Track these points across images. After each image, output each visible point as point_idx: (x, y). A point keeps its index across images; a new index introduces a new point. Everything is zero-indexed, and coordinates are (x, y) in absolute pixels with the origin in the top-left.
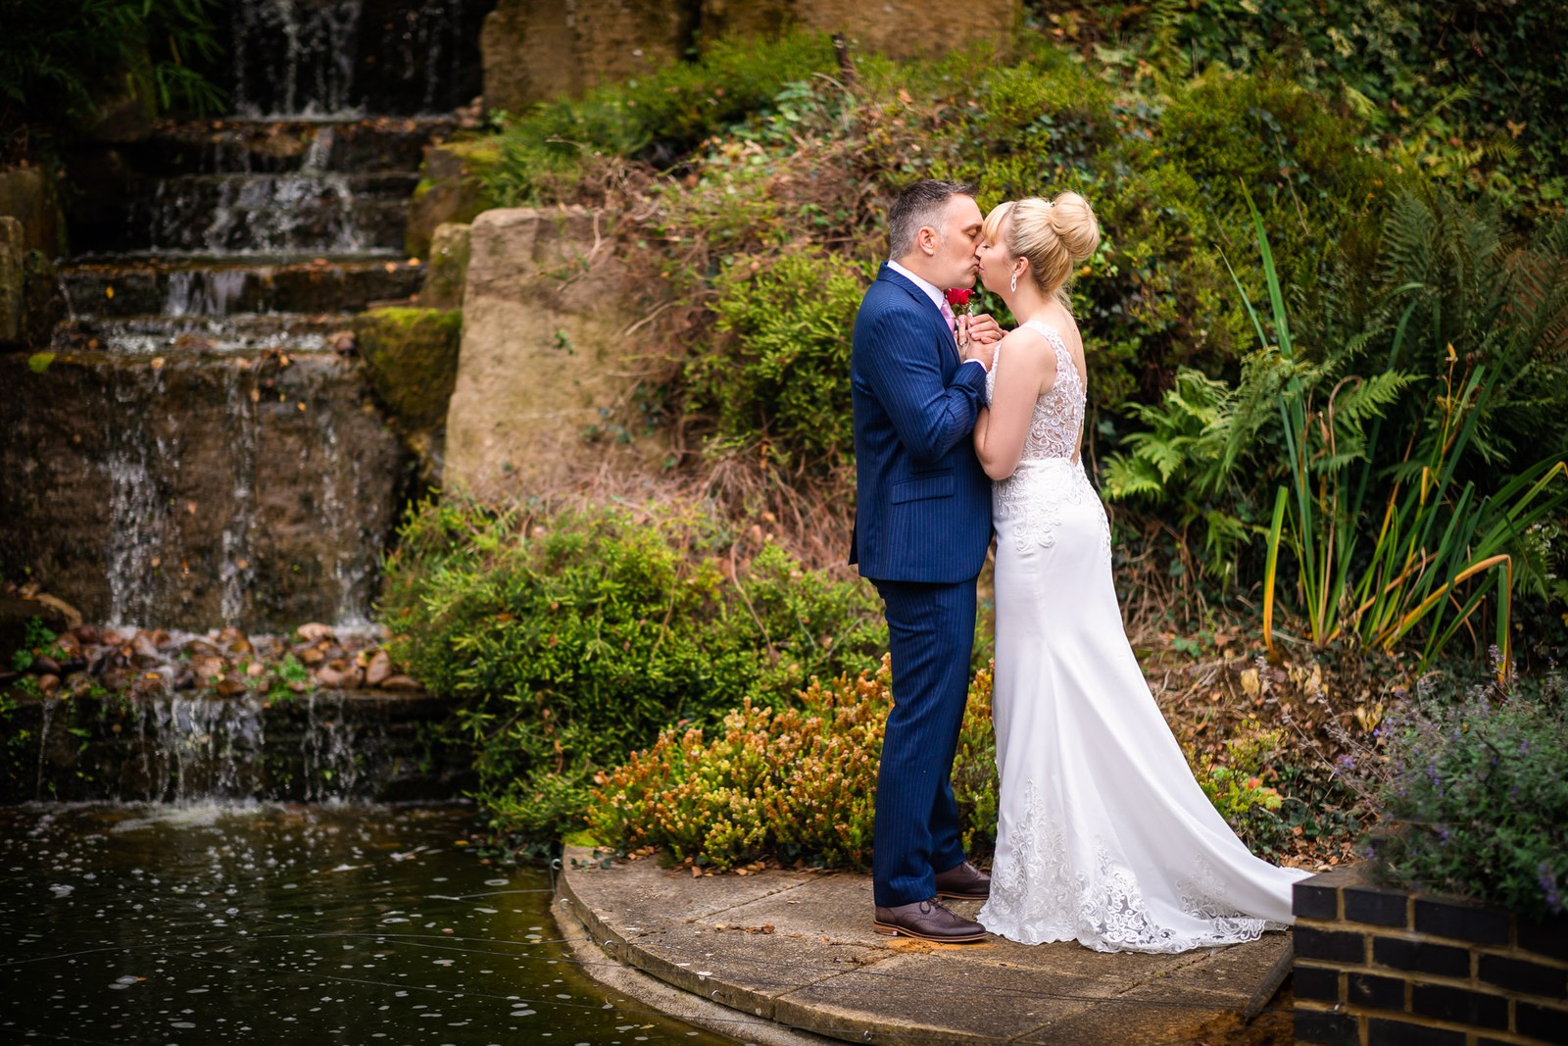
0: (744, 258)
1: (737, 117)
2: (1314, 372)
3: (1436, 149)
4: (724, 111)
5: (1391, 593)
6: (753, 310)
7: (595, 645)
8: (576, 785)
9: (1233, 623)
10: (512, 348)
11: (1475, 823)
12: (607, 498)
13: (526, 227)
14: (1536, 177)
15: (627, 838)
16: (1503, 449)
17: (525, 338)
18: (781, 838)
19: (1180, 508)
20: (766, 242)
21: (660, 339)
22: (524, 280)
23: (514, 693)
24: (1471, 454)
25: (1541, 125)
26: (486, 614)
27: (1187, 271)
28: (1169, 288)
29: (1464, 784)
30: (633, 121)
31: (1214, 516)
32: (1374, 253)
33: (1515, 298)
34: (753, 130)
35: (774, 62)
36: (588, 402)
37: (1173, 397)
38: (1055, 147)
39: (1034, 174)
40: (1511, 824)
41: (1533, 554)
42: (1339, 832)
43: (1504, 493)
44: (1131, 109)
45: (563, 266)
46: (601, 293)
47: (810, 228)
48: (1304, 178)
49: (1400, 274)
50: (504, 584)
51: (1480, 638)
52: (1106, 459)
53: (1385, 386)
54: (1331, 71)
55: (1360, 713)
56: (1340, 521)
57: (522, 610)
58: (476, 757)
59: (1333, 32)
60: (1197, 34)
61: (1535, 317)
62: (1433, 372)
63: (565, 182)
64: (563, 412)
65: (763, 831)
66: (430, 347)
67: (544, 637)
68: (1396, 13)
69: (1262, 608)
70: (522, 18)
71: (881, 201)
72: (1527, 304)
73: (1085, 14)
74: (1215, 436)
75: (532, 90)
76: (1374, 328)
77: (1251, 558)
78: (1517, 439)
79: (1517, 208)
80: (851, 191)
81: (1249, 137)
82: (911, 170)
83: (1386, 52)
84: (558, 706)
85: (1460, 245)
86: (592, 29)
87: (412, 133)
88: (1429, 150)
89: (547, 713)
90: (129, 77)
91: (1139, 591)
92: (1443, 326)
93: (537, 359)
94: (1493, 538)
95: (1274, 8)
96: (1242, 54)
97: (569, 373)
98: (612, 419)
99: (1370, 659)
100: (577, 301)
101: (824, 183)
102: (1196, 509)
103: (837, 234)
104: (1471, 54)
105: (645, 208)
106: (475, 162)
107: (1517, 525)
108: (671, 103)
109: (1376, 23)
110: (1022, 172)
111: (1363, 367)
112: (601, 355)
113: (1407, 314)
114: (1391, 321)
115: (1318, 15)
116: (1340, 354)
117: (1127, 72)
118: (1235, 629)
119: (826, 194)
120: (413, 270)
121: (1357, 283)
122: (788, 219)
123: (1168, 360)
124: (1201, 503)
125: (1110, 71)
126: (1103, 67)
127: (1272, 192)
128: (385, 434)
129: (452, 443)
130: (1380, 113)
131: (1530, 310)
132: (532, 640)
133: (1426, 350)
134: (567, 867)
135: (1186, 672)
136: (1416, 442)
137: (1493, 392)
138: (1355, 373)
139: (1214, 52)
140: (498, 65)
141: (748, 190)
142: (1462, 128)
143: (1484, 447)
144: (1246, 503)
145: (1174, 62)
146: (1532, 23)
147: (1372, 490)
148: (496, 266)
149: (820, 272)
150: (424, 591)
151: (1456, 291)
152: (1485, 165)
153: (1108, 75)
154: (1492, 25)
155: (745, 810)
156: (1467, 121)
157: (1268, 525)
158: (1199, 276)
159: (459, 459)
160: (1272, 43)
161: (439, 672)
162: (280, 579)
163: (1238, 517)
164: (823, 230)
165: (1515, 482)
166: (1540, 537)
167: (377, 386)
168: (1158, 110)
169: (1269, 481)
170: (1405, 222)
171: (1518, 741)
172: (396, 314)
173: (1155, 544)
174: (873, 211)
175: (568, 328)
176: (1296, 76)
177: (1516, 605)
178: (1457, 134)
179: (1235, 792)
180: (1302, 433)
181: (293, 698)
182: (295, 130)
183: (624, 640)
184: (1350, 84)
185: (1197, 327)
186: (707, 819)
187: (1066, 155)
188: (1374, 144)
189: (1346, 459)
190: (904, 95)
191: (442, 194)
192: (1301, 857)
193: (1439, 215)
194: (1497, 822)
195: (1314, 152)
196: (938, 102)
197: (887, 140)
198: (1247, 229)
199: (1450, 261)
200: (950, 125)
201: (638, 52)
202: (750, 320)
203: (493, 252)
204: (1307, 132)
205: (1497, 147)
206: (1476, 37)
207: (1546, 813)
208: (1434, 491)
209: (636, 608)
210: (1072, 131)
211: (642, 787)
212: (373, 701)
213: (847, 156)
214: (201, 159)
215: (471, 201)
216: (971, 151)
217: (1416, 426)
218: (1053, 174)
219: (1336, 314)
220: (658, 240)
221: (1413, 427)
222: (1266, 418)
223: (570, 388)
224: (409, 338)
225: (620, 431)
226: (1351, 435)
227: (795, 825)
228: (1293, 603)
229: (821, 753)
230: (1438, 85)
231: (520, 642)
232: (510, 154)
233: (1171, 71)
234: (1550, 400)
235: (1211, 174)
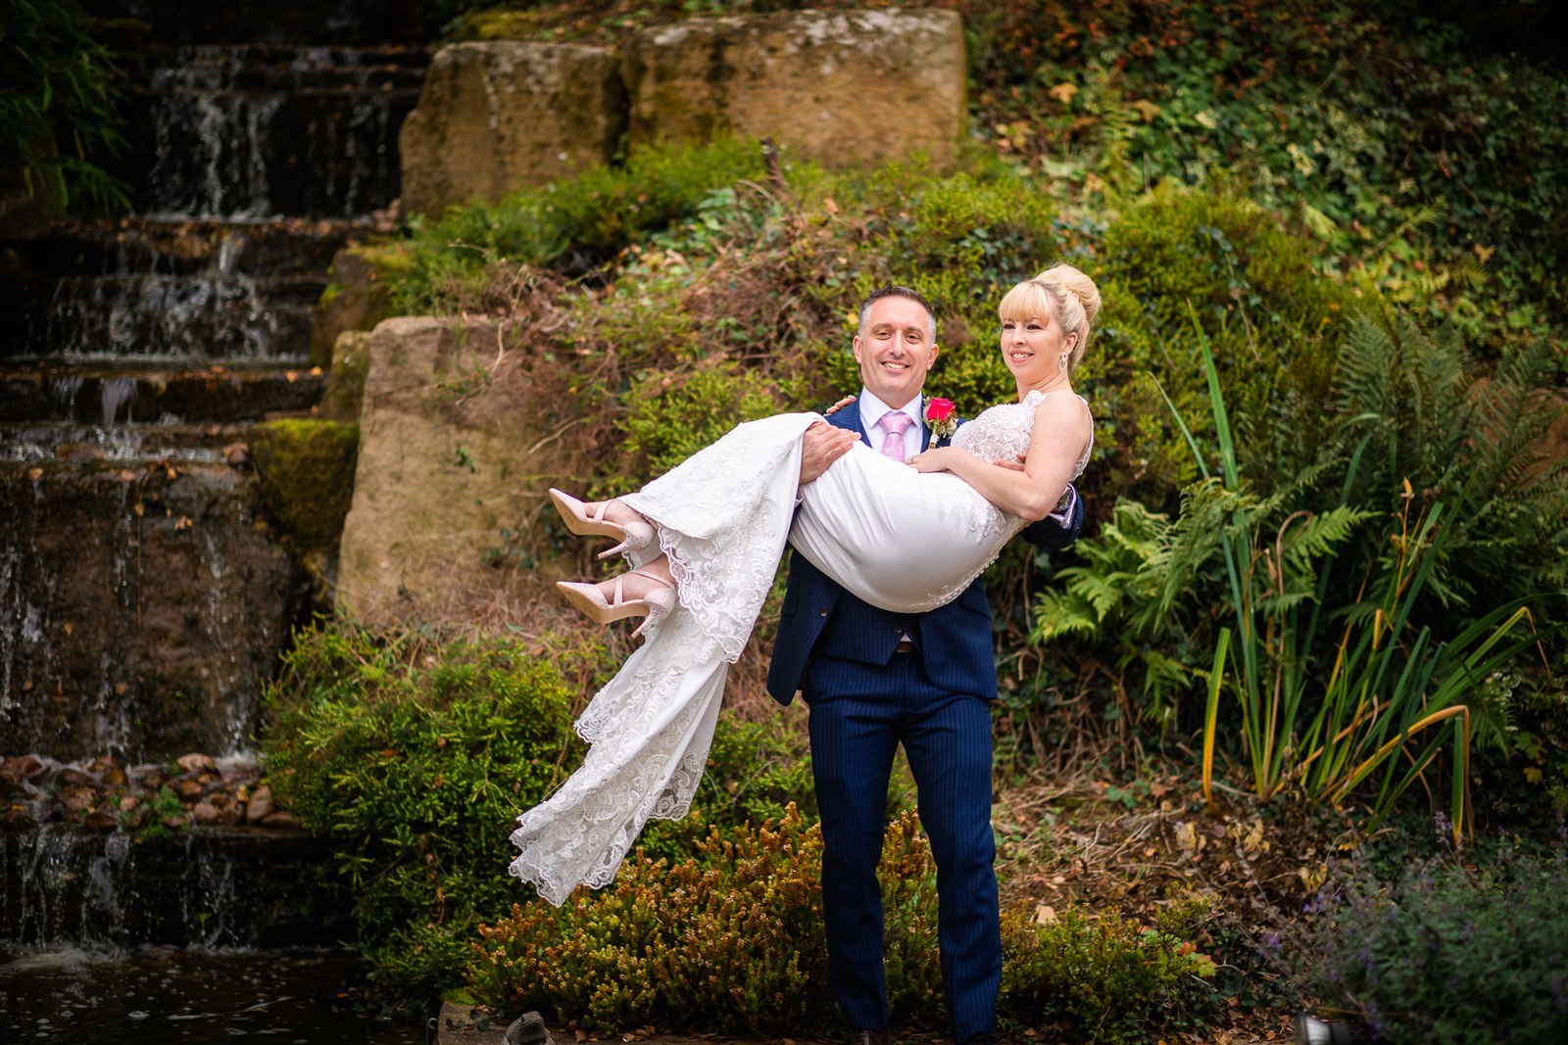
0: (656, 375)
1: (659, 225)
2: (1261, 507)
3: (1399, 272)
4: (646, 218)
5: (1340, 743)
6: (663, 429)
7: (481, 786)
8: (458, 937)
9: (1172, 772)
10: (412, 464)
11: (1411, 1015)
12: (503, 626)
13: (429, 337)
14: (1505, 304)
15: (507, 997)
16: (1462, 592)
17: (425, 455)
18: (671, 1001)
19: (1118, 648)
20: (679, 357)
21: (568, 457)
22: (425, 392)
23: (394, 836)
24: (1427, 596)
25: (1511, 250)
26: (370, 750)
27: (1128, 396)
28: (1108, 413)
29: (1401, 969)
30: (549, 228)
31: (1152, 657)
32: (1328, 381)
33: (1477, 431)
34: (676, 239)
35: (700, 168)
36: (491, 523)
37: (1110, 530)
38: (989, 262)
39: (966, 290)
40: (1452, 1015)
41: (1493, 704)
42: (1278, 1003)
43: (1462, 639)
44: (1075, 224)
45: (461, 379)
46: (507, 407)
47: (727, 343)
48: (1255, 300)
49: (1356, 402)
50: (389, 718)
51: (1434, 793)
52: (1039, 595)
53: (1337, 522)
54: (1291, 190)
55: (1304, 873)
56: (1288, 665)
57: (408, 746)
58: (355, 903)
59: (1294, 150)
60: (1149, 148)
61: (1498, 452)
62: (1388, 508)
63: (468, 290)
64: (464, 534)
65: (652, 993)
66: (327, 462)
67: (428, 776)
68: (1360, 131)
69: (1201, 757)
70: (443, 118)
71: (802, 316)
72: (1489, 439)
73: (1033, 125)
74: (1155, 570)
75: (451, 193)
76: (1326, 460)
77: (1191, 702)
78: (1477, 581)
79: (1483, 336)
80: (770, 305)
81: (1197, 256)
82: (835, 283)
83: (1349, 171)
84: (441, 850)
85: (1418, 374)
86: (515, 131)
87: (329, 236)
88: (1392, 273)
89: (430, 857)
90: (27, 171)
91: (1073, 736)
92: (1400, 459)
93: (438, 476)
94: (1450, 687)
95: (1232, 123)
96: (1196, 169)
97: (472, 492)
98: (515, 542)
99: (1317, 814)
100: (480, 416)
101: (745, 296)
102: (1134, 649)
103: (756, 350)
104: (1438, 175)
105: (553, 320)
106: (384, 268)
107: (1475, 673)
108: (590, 209)
109: (1338, 140)
110: (953, 288)
111: (1314, 502)
112: (505, 472)
113: (1361, 446)
114: (1345, 453)
115: (1278, 131)
116: (1290, 487)
117: (1075, 185)
118: (1174, 778)
119: (747, 306)
120: (315, 380)
121: (1309, 412)
122: (703, 333)
123: (1106, 491)
124: (1139, 643)
125: (1058, 185)
126: (1050, 181)
127: (1222, 314)
128: (278, 553)
129: (345, 564)
130: (1341, 234)
131: (1494, 444)
132: (416, 779)
133: (1381, 485)
134: (442, 1028)
135: (1119, 825)
136: (1370, 583)
137: (1452, 531)
138: (1305, 508)
139: (1168, 167)
140: (418, 166)
141: (663, 303)
142: (1428, 252)
143: (1441, 589)
144: (1188, 644)
145: (1125, 177)
146: (1503, 144)
147: (1322, 632)
148: (397, 377)
149: (735, 390)
150: (304, 724)
151: (1414, 423)
152: (1451, 291)
153: (1056, 189)
154: (1460, 145)
155: (633, 970)
156: (1433, 244)
157: (1209, 668)
158: (1140, 402)
159: (353, 582)
160: (1229, 157)
161: (317, 811)
162: (161, 705)
163: (1179, 659)
164: (741, 345)
165: (1475, 626)
166: (1500, 687)
167: (270, 501)
168: (1104, 226)
169: (1213, 620)
170: (1362, 349)
171: (1461, 922)
172: (293, 426)
173: (1089, 686)
174: (794, 327)
175: (471, 445)
176: (1253, 192)
177: (1475, 758)
178: (1422, 257)
179: (1163, 960)
180: (1247, 570)
181: (167, 834)
182: (205, 231)
183: (514, 781)
184: (1310, 203)
185: (1137, 455)
186: (592, 979)
187: (1001, 272)
188: (1335, 267)
189: (1294, 599)
190: (831, 205)
191: (349, 300)
192: (1235, 1031)
193: (1398, 343)
194: (1436, 1014)
195: (1267, 273)
196: (868, 213)
197: (810, 252)
198: (1194, 353)
199: (1407, 391)
200: (879, 238)
201: (563, 156)
202: (660, 440)
203: (393, 362)
204: (1260, 252)
205: (1465, 271)
206: (1443, 157)
207: (1489, 1005)
208: (1387, 636)
209: (528, 746)
210: (1007, 245)
211: (524, 942)
212: (252, 840)
213: (769, 269)
214: (102, 258)
215: (381, 306)
216: (899, 265)
217: (1369, 566)
218: (986, 291)
219: (1286, 444)
220: (567, 353)
221: (1367, 566)
222: (1208, 554)
223: (473, 509)
224: (306, 451)
225: (523, 555)
226: (1300, 574)
227: (688, 987)
228: (1234, 752)
229: (717, 910)
230: (1403, 206)
231: (402, 781)
232: (420, 260)
233: (1122, 185)
234: (1512, 540)
235: (1157, 294)
